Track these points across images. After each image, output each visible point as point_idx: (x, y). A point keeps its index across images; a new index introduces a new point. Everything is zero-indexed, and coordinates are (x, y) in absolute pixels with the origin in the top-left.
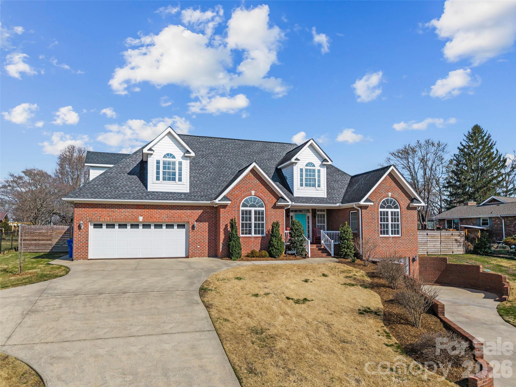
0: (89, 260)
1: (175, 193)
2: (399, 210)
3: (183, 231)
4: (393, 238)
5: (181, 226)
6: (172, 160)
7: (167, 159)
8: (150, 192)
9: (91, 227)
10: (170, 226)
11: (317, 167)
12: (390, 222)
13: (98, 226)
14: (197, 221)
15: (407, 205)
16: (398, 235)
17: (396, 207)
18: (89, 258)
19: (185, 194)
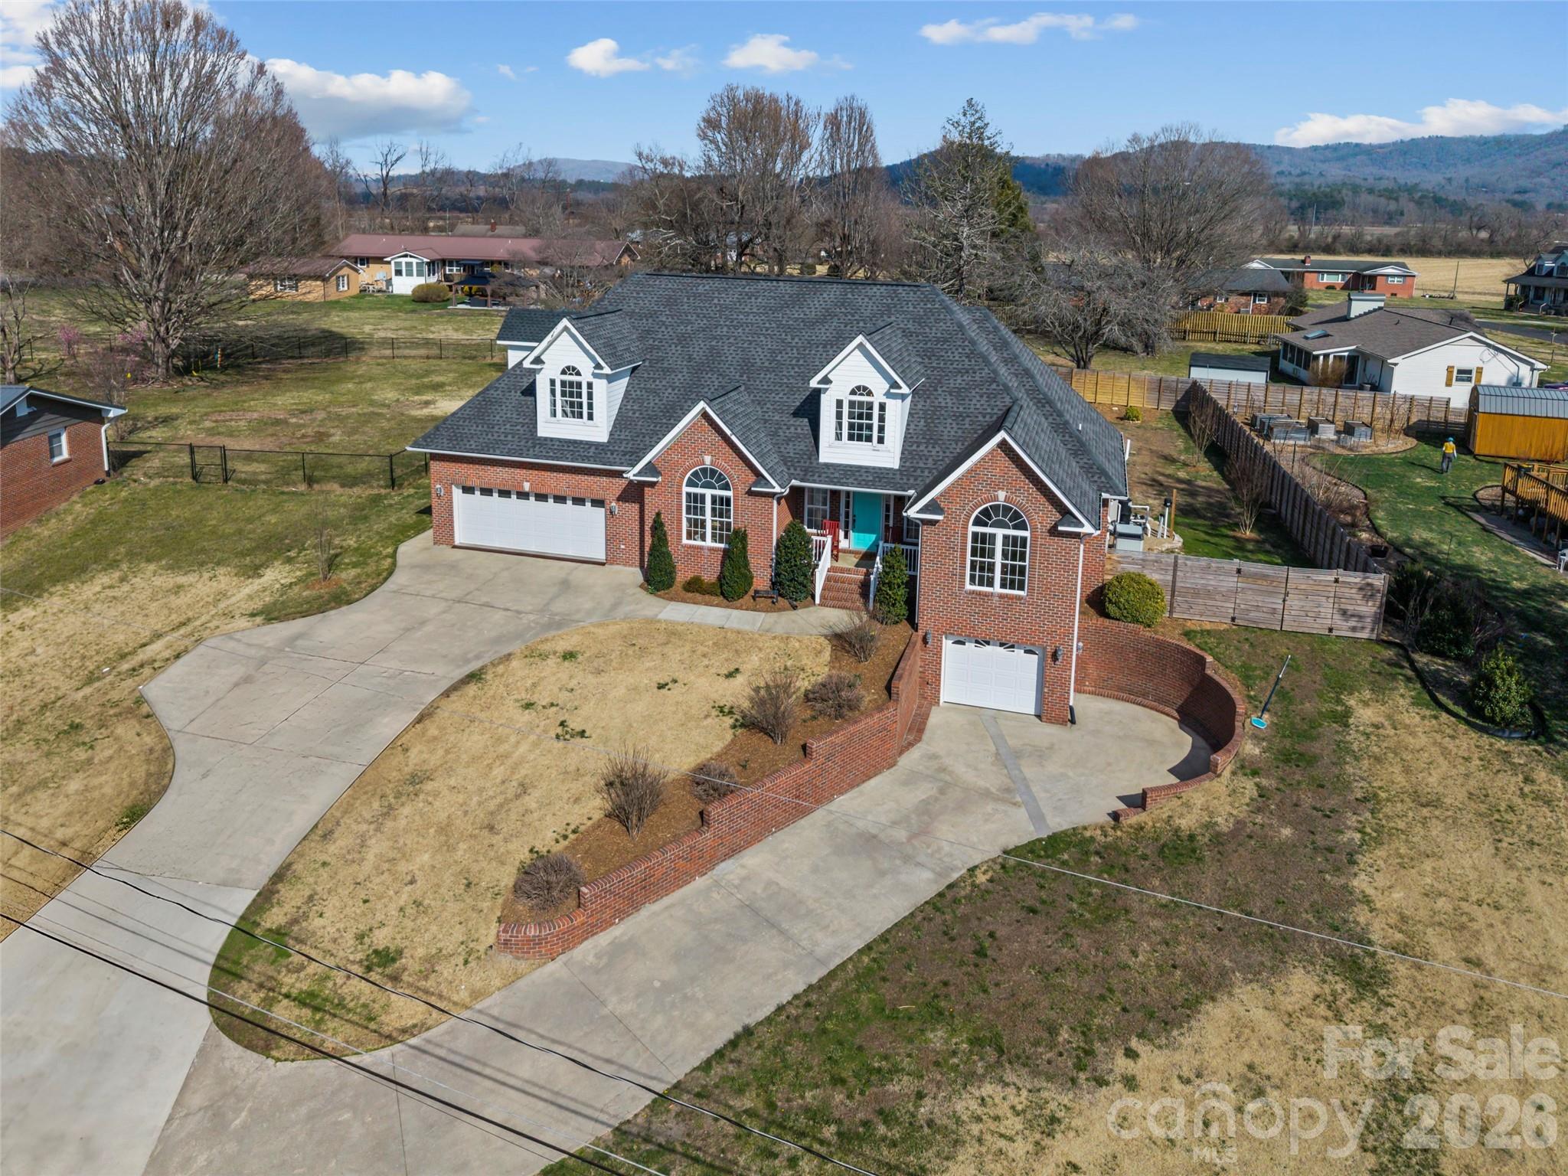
0: (455, 547)
1: (581, 442)
2: (1026, 534)
3: (600, 512)
4: (1001, 596)
5: (598, 503)
6: (575, 378)
7: (567, 378)
8: (540, 438)
9: (457, 492)
10: (579, 501)
11: (877, 398)
12: (998, 559)
13: (468, 490)
14: (619, 499)
15: (1049, 522)
16: (1021, 593)
17: (1022, 526)
18: (457, 543)
19: (597, 445)
